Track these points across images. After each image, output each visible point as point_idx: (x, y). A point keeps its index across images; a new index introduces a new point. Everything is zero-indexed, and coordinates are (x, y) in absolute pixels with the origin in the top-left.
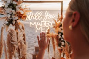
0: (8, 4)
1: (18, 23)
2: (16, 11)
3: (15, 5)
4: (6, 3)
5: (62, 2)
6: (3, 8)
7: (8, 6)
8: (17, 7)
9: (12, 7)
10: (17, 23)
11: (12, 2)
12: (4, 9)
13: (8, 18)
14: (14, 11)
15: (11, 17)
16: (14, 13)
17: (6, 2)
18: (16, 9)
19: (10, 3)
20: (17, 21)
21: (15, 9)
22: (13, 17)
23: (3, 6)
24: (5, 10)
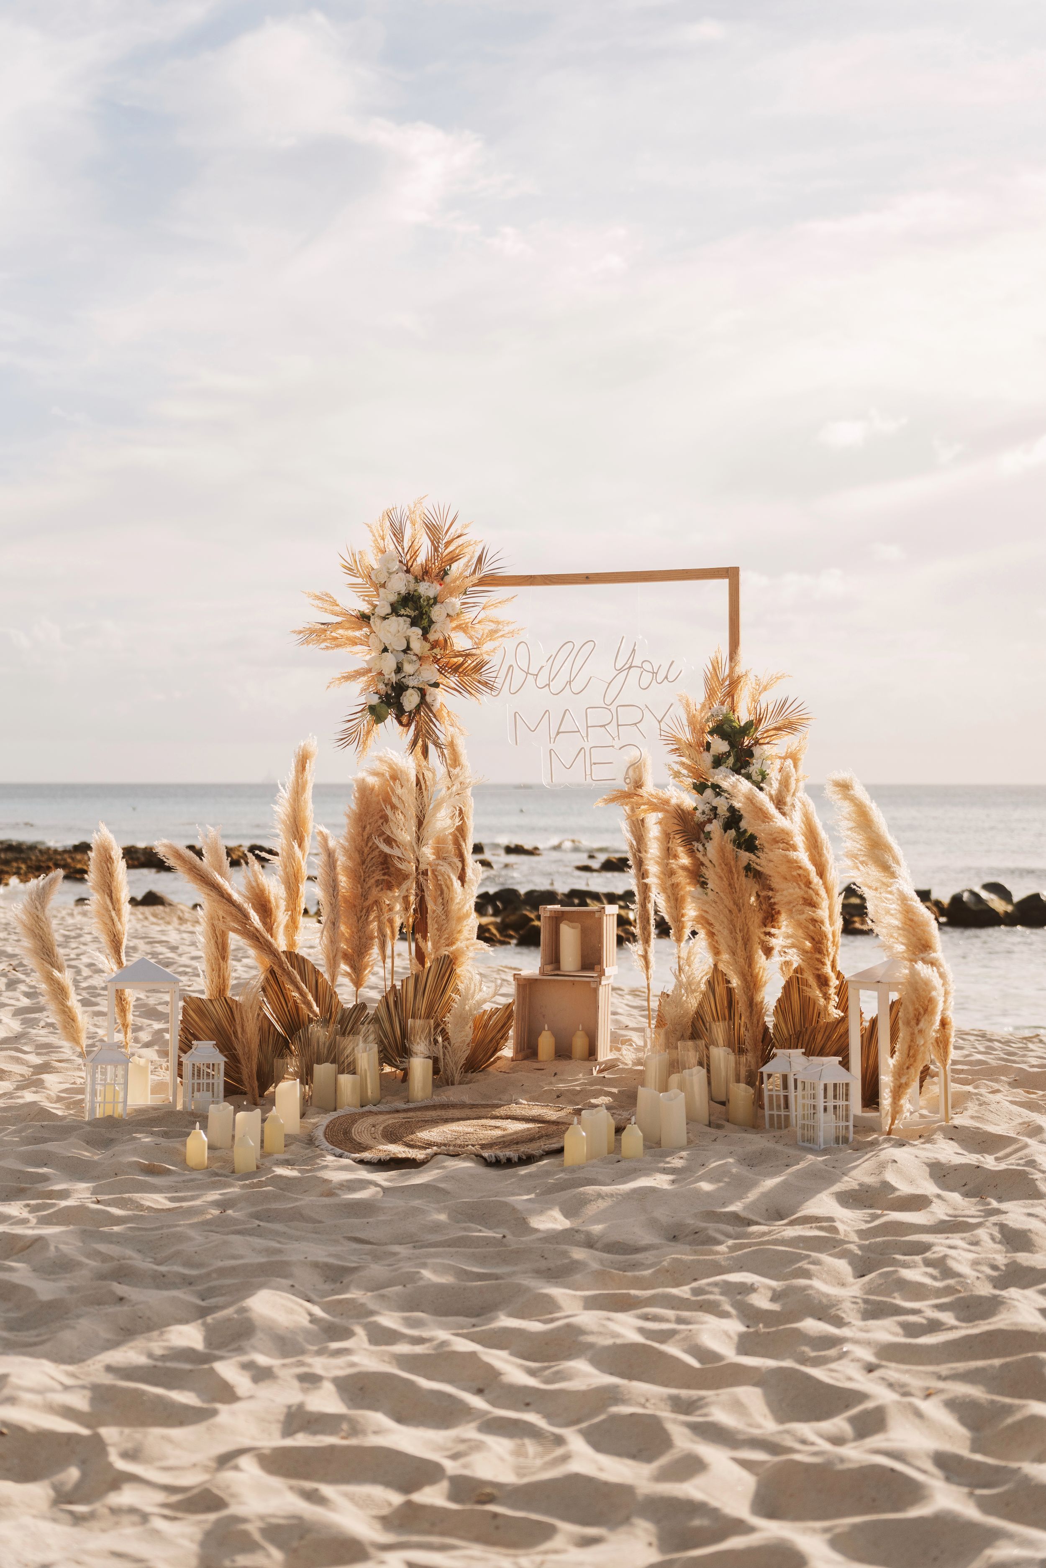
0: (393, 598)
1: (436, 706)
2: (432, 637)
3: (429, 599)
4: (382, 590)
5: (731, 574)
6: (365, 618)
7: (392, 605)
8: (437, 613)
9: (413, 614)
10: (429, 707)
11: (412, 587)
12: (369, 625)
13: (381, 673)
14: (420, 632)
15: (399, 669)
16: (417, 645)
17: (383, 586)
18: (431, 622)
19: (403, 592)
20: (428, 699)
21: (425, 623)
22: (408, 668)
23: (366, 608)
24: (372, 632)
